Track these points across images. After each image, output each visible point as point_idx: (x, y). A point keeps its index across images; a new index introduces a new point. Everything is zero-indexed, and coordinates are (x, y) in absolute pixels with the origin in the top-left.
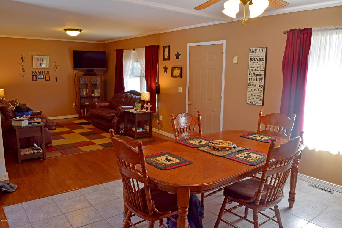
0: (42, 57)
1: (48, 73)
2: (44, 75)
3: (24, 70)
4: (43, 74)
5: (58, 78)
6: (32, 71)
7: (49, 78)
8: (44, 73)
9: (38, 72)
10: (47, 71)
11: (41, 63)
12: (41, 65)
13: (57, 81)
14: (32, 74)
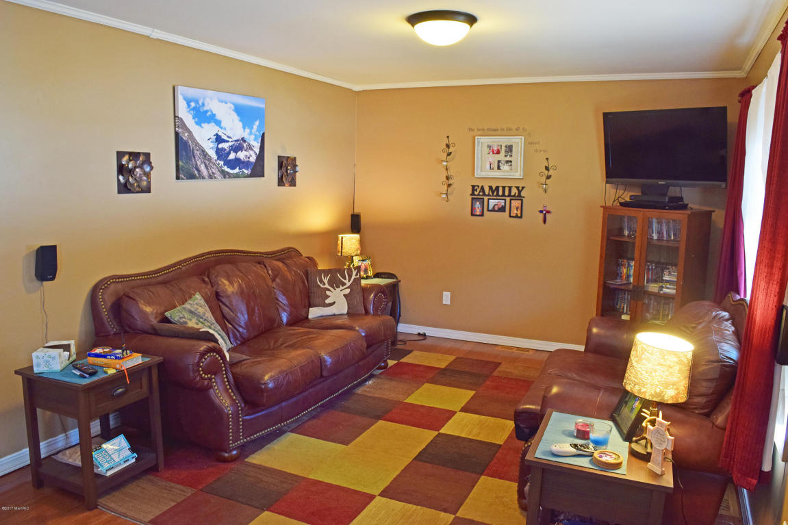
0: (504, 141)
1: (520, 192)
2: (508, 199)
3: (450, 182)
4: (504, 195)
5: (548, 212)
6: (473, 187)
7: (519, 212)
8: (507, 193)
9: (491, 188)
10: (517, 188)
11: (499, 162)
12: (499, 168)
13: (545, 221)
14: (473, 194)
